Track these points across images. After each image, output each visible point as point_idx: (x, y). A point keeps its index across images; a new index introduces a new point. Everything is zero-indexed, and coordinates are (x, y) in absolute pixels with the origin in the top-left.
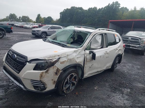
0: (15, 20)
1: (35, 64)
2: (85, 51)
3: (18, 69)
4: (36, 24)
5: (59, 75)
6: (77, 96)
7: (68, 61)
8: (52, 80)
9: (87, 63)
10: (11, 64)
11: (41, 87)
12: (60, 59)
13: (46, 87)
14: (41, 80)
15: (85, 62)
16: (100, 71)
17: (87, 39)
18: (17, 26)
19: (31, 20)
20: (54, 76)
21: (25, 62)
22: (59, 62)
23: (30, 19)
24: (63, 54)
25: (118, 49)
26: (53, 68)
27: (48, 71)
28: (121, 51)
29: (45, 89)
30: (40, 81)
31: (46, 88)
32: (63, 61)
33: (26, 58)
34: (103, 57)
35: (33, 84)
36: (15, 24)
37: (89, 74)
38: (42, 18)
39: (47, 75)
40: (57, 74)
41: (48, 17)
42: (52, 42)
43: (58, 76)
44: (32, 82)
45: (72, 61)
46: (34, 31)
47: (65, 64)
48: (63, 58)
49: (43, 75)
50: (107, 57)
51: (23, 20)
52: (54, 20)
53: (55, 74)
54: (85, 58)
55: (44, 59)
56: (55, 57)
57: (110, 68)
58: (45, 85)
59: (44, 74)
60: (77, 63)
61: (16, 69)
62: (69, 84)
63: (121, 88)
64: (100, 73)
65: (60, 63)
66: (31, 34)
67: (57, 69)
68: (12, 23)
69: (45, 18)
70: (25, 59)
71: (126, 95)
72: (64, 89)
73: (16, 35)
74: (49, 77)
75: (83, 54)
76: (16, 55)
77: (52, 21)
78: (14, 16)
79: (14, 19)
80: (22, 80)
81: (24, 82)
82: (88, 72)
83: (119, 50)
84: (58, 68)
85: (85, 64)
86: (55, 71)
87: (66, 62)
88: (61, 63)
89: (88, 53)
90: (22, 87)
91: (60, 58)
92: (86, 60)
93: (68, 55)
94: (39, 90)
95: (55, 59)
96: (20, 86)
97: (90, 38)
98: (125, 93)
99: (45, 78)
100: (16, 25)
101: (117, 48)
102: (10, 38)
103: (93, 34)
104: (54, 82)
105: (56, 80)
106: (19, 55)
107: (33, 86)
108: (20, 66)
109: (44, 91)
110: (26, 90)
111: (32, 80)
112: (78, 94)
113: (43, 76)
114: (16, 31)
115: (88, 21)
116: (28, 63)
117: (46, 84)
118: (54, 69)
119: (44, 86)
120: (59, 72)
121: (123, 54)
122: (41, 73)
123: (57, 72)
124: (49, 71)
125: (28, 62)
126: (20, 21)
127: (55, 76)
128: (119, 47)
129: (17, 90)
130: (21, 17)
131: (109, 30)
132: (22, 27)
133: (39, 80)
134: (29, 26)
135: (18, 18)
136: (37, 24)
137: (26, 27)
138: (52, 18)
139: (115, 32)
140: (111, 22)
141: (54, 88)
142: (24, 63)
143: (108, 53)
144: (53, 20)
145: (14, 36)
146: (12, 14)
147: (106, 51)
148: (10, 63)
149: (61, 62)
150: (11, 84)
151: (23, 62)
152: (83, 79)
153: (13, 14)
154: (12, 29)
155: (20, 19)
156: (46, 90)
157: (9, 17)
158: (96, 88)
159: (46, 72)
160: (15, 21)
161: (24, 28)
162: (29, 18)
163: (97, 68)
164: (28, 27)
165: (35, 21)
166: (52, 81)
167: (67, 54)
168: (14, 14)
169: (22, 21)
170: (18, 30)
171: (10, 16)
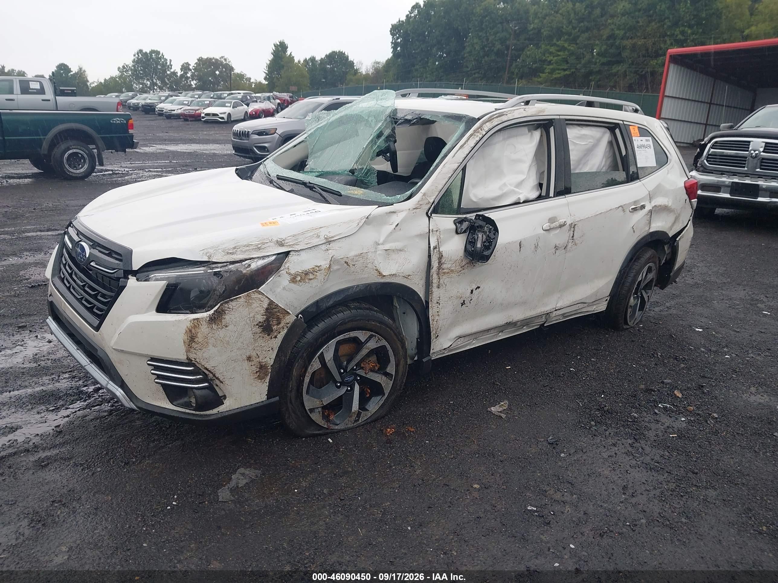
0: (163, 82)
1: (164, 283)
2: (429, 218)
3: (98, 309)
4: (268, 94)
5: (281, 337)
6: (389, 442)
7: (335, 267)
8: (249, 359)
9: (445, 279)
10: (74, 288)
11: (197, 392)
12: (292, 258)
13: (221, 394)
14: (192, 356)
15: (435, 276)
16: (526, 322)
17: (445, 156)
18: (170, 116)
19: (241, 76)
20: (255, 340)
21: (121, 274)
22: (283, 271)
23: (237, 70)
24: (303, 233)
25: (643, 207)
26: (248, 304)
27: (219, 314)
28: (671, 218)
29: (219, 400)
30: (189, 363)
31: (225, 397)
32: (308, 266)
33: (123, 258)
34: (536, 247)
35: (159, 377)
36: (161, 105)
37: (460, 337)
38: (296, 61)
39: (221, 333)
40: (272, 331)
41: (328, 52)
42: (279, 178)
43: (276, 343)
44: (156, 368)
45: (352, 268)
46: (245, 135)
47: (314, 283)
48: (302, 253)
49: (199, 335)
50: (556, 248)
51: (199, 79)
52: (363, 71)
53: (259, 330)
54: (430, 256)
55: (205, 259)
56: (259, 249)
57: (602, 307)
58: (217, 382)
59: (204, 329)
60: (382, 281)
61: (90, 310)
62: (343, 384)
63: (639, 411)
64: (525, 330)
65: (288, 278)
66: (228, 149)
67: (265, 305)
68: (148, 101)
69: (313, 59)
70: (120, 260)
71: (658, 444)
72: (306, 404)
73: (158, 159)
74: (228, 343)
75: (420, 236)
76: (90, 246)
77: (349, 77)
78: (157, 63)
79: (159, 79)
80: (114, 358)
81: (123, 371)
82: (453, 324)
83: (651, 212)
84: (271, 303)
85: (435, 285)
86: (260, 318)
87: (320, 276)
88: (293, 280)
89: (449, 230)
90: (119, 392)
91: (287, 254)
92: (435, 264)
93: (329, 241)
94: (187, 405)
95: (263, 257)
96: (109, 387)
97: (462, 147)
98: (651, 434)
99: (211, 347)
100: (166, 106)
101: (643, 199)
102: (127, 174)
103: (480, 127)
104: (262, 367)
105: (270, 358)
106: (99, 245)
107: (161, 388)
108: (104, 296)
109: (215, 411)
110: (135, 407)
111: (153, 359)
112: (397, 433)
113: (200, 338)
114: (163, 141)
115: (550, 63)
116: (132, 281)
117: (218, 378)
118: (255, 305)
119: (211, 388)
120: (279, 324)
121: (689, 232)
122: (189, 324)
123: (267, 320)
124: (227, 318)
125: (135, 273)
126: (189, 88)
127: (261, 342)
128: (651, 197)
129: (110, 413)
130: (193, 64)
131: (590, 104)
132: (196, 118)
133: (182, 357)
134: (227, 110)
135: (174, 73)
136: (269, 99)
137: (214, 115)
138: (351, 58)
139: (636, 111)
140: (677, 60)
141: (264, 398)
142: (118, 279)
143: (561, 226)
144: (356, 72)
145: (149, 163)
146: (147, 50)
147: (550, 214)
148: (69, 283)
149: (293, 272)
150: (91, 389)
151: (115, 275)
152: (424, 360)
153: (152, 52)
154: (131, 131)
155: (187, 78)
156: (222, 409)
157: (135, 71)
158: (501, 409)
159: (213, 320)
160: (161, 88)
161: (206, 122)
162: (232, 69)
163: (505, 306)
164: (225, 116)
165: (260, 83)
166: (246, 364)
167: (324, 233)
168: (158, 53)
169: (197, 88)
170: (173, 134)
171: (137, 62)
